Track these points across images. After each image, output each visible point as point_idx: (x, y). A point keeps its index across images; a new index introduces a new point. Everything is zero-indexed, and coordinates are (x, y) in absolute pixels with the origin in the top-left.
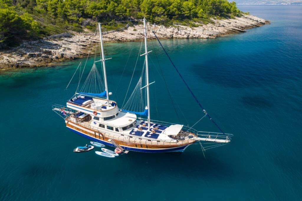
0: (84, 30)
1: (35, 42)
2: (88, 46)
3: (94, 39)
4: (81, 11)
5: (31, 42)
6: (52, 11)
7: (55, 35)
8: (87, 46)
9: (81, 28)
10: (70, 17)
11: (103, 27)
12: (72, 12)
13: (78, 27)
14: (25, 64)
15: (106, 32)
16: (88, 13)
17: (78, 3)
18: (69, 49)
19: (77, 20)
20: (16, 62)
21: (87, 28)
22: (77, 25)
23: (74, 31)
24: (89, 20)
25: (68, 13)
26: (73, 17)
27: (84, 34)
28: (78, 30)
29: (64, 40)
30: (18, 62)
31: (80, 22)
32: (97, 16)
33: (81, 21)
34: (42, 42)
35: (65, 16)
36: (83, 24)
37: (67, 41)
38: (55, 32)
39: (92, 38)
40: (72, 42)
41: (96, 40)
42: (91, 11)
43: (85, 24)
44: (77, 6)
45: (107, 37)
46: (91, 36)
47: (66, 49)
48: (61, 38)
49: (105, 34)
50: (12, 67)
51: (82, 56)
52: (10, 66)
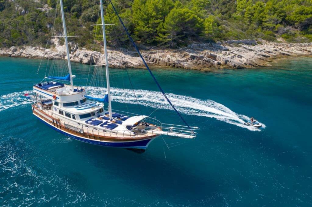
0: (277, 39)
1: (205, 44)
2: (271, 57)
3: (286, 51)
4: (282, 17)
5: (201, 44)
6: (248, 17)
7: (233, 40)
8: (269, 57)
9: (275, 36)
10: (265, 24)
11: (306, 38)
12: (270, 18)
13: (270, 35)
14: (181, 64)
15: (307, 43)
16: (291, 19)
17: (280, 8)
18: (240, 57)
19: (272, 27)
20: (174, 62)
21: (283, 37)
22: (271, 32)
23: (264, 39)
24: (288, 28)
25: (265, 18)
26: (269, 23)
27: (276, 43)
28: (269, 38)
29: (242, 47)
30: (176, 62)
31: (276, 30)
32: (301, 23)
33: (277, 28)
34: (213, 45)
35: (260, 23)
36: (279, 32)
37: (245, 48)
38: (236, 37)
39: (284, 49)
40: (251, 50)
41: (288, 52)
42: (295, 17)
43: (281, 32)
44: (278, 11)
45: (306, 50)
46: (283, 47)
47: (236, 56)
48: (239, 44)
49: (305, 46)
50: (169, 66)
51: (251, 66)
52: (167, 64)
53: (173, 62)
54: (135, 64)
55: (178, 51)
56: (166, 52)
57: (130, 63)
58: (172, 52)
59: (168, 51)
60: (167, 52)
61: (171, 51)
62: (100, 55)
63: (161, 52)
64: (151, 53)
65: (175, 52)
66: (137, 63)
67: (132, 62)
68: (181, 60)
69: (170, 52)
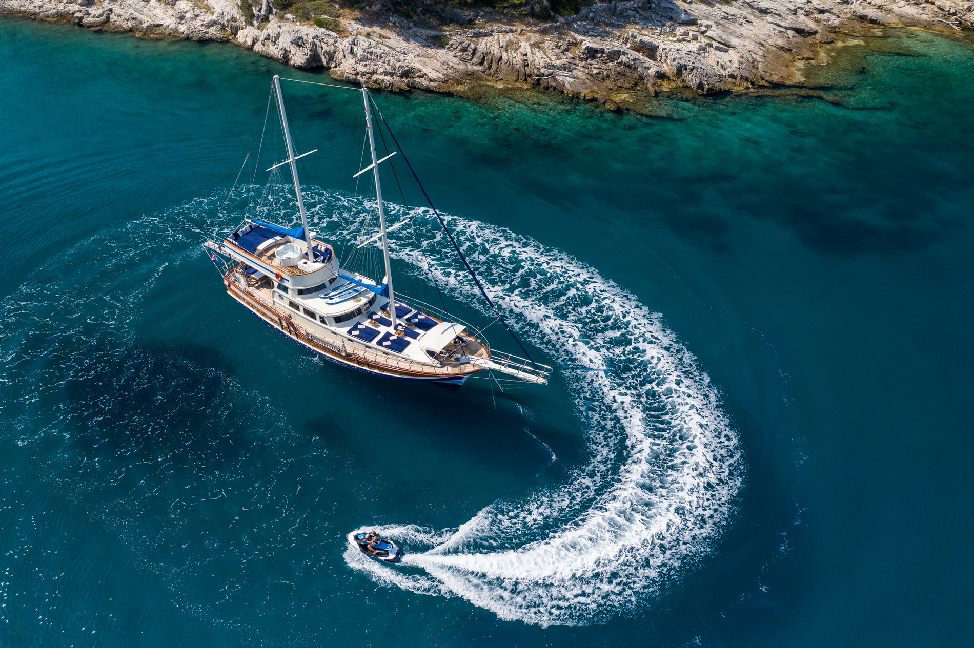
8: (815, 33)
47: (711, 46)
51: (746, 85)
52: (521, 76)
53: (536, 71)
54: (433, 75)
55: (551, 27)
56: (519, 30)
57: (420, 71)
58: (535, 32)
59: (525, 28)
60: (522, 30)
61: (534, 29)
62: (336, 42)
63: (506, 32)
64: (478, 35)
65: (544, 32)
66: (438, 74)
67: (425, 70)
68: (558, 63)
69: (531, 31)
